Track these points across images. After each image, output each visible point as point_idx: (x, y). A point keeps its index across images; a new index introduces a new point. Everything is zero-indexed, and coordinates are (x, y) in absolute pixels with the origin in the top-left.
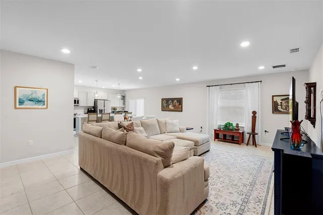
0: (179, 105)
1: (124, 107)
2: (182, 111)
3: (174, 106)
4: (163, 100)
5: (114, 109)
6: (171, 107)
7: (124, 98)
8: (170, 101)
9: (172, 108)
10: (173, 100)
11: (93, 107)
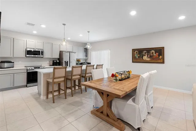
0: (159, 55)
1: (86, 59)
2: (163, 62)
3: (151, 57)
4: (134, 50)
5: (78, 60)
6: (145, 58)
7: (86, 50)
8: (145, 51)
9: (149, 59)
10: (148, 50)
11: (58, 59)
